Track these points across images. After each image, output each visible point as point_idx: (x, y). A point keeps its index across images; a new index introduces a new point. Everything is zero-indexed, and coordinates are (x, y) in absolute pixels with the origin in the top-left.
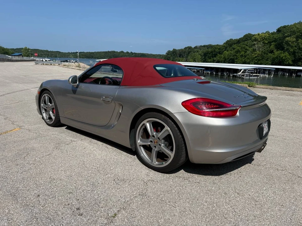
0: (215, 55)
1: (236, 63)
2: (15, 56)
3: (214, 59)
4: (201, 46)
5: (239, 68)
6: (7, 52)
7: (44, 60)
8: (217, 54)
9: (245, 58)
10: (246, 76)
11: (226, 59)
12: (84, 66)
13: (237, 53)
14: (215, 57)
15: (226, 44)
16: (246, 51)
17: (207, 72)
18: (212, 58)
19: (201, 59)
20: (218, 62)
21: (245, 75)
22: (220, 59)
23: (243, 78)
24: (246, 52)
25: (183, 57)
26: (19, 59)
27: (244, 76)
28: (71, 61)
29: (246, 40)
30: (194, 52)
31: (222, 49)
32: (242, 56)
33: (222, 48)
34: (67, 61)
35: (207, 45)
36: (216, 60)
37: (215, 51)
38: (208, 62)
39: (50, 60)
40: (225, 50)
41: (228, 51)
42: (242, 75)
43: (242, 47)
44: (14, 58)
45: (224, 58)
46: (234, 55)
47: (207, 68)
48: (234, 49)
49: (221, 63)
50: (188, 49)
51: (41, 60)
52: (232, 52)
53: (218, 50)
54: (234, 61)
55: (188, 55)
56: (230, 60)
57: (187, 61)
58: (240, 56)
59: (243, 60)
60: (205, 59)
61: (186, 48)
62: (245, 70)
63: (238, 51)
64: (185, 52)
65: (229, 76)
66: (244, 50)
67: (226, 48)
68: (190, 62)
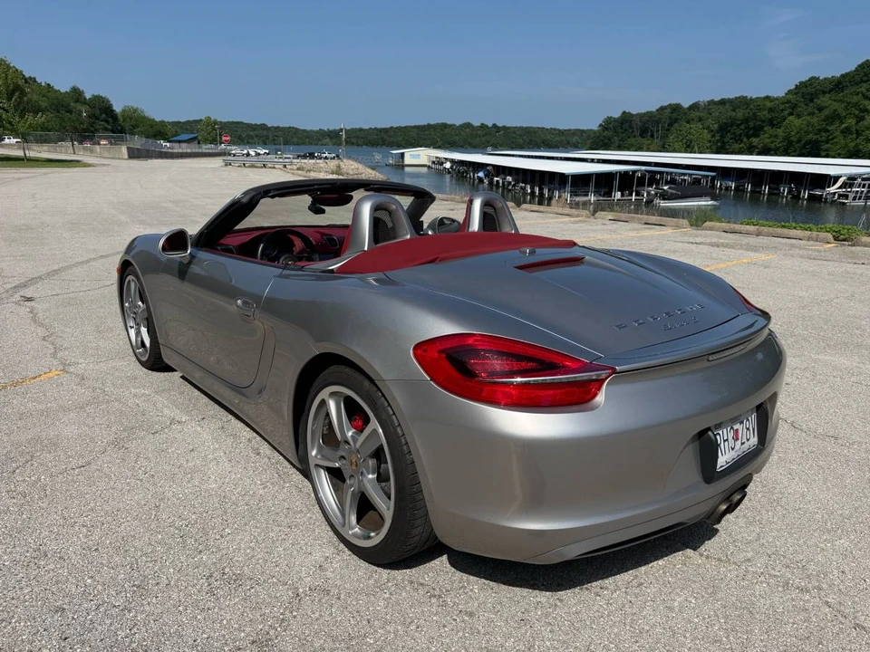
0: (757, 131)
1: (824, 154)
2: (179, 142)
3: (751, 143)
4: (712, 102)
5: (832, 171)
6: (162, 130)
7: (253, 154)
8: (761, 128)
9: (857, 137)
10: (854, 199)
11: (791, 143)
12: (358, 169)
13: (832, 123)
14: (756, 135)
15: (796, 94)
16: (861, 114)
17: (724, 185)
18: (745, 140)
19: (710, 141)
20: (765, 151)
21: (851, 196)
22: (772, 142)
23: (844, 203)
24: (860, 119)
25: (652, 136)
26: (189, 151)
27: (846, 197)
28: (325, 155)
29: (865, 79)
30: (688, 122)
31: (782, 110)
32: (846, 131)
33: (782, 107)
34: (312, 156)
35: (732, 97)
36: (760, 146)
37: (755, 117)
38: (732, 153)
39: (267, 151)
40: (791, 114)
41: (799, 116)
42: (840, 196)
43: (849, 103)
44: (178, 149)
45: (787, 138)
46: (820, 131)
47: (725, 173)
48: (820, 109)
49: (776, 154)
50: (668, 110)
51: (245, 152)
52: (815, 120)
53: (766, 112)
54: (819, 150)
55: (668, 130)
56: (804, 147)
57: (664, 147)
58: (842, 132)
59: (852, 144)
60: (724, 143)
61: (662, 109)
62: (852, 178)
63: (834, 117)
64: (658, 122)
65: (797, 197)
66: (857, 112)
67: (794, 107)
68: (674, 151)
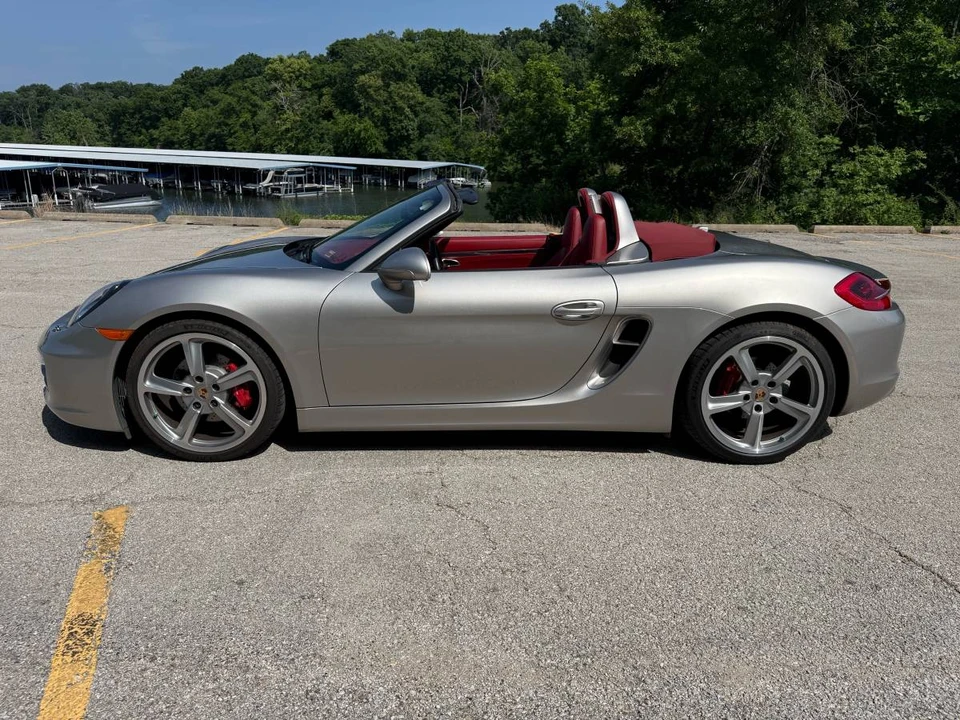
0: (154, 122)
1: (231, 148)
3: (151, 136)
4: (86, 86)
5: (260, 166)
8: (158, 119)
9: (256, 132)
10: (286, 192)
11: (193, 137)
13: (229, 116)
14: (156, 128)
15: (185, 84)
16: (253, 109)
17: (150, 182)
18: (144, 131)
19: (98, 132)
20: (169, 145)
21: (283, 189)
22: (174, 135)
23: (279, 197)
24: (254, 114)
25: (20, 124)
27: (279, 190)
29: (246, 74)
30: (64, 108)
31: (175, 101)
32: (245, 125)
33: (174, 97)
35: (109, 81)
36: (162, 139)
37: (148, 107)
38: (132, 146)
40: (185, 105)
41: (194, 108)
42: (273, 190)
43: (240, 97)
45: (188, 131)
46: (219, 124)
48: (215, 102)
49: (181, 147)
50: (33, 94)
52: (211, 113)
53: (158, 102)
54: (225, 144)
55: (39, 117)
56: (209, 140)
57: (41, 138)
58: (241, 126)
59: (253, 139)
60: (120, 135)
61: (23, 90)
62: (279, 173)
63: (229, 111)
64: (24, 106)
65: (232, 193)
66: (250, 107)
67: (186, 97)
68: (56, 143)
